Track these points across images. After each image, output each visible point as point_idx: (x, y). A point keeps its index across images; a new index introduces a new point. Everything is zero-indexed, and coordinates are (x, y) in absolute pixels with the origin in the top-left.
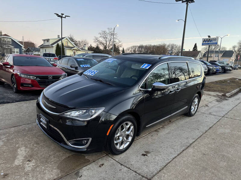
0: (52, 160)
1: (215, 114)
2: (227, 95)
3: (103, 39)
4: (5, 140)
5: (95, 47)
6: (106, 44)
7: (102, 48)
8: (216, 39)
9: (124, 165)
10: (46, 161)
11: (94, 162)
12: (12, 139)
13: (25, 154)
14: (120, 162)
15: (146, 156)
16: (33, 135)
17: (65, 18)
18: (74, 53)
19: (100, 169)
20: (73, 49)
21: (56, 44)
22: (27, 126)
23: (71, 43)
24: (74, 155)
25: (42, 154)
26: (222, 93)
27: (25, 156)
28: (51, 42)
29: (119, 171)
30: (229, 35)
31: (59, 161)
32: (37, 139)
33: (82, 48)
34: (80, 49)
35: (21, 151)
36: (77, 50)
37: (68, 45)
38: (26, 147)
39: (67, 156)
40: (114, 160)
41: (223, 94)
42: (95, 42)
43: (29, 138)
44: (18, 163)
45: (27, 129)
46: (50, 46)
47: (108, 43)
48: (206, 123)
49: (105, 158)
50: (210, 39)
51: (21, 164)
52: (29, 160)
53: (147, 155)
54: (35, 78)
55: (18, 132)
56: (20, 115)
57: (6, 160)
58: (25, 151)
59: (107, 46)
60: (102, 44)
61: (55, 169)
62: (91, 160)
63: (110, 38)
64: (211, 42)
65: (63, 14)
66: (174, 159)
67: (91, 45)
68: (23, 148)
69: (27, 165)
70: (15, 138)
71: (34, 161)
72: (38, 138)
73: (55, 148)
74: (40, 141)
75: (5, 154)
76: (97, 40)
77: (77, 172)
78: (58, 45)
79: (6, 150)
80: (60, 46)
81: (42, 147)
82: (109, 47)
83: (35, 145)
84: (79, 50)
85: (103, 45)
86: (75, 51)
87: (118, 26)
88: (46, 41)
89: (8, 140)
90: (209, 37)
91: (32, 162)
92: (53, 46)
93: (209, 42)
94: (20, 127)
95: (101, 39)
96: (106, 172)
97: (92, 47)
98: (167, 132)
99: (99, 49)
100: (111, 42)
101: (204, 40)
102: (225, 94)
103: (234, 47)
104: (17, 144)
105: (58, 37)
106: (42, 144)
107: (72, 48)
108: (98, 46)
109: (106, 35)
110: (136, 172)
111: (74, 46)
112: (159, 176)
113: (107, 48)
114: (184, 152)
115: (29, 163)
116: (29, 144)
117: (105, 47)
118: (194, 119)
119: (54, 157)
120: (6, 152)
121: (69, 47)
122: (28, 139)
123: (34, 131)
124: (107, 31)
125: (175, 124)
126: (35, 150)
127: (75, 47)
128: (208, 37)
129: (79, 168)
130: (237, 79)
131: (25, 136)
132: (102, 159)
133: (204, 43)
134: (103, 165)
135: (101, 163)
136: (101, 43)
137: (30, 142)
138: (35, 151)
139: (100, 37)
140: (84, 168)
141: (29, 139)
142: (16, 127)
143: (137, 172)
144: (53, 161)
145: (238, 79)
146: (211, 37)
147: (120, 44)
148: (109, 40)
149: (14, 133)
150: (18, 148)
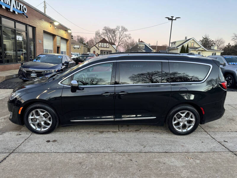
11: (21, 131)
14: (29, 138)
17: (176, 20)
19: (14, 136)
20: (198, 50)
21: (181, 46)
23: (198, 44)
28: (177, 44)
36: (202, 50)
40: (30, 135)
42: (234, 40)
46: (175, 48)
65: (173, 17)
78: (183, 47)
80: (185, 47)
84: (205, 51)
86: (200, 52)
88: (173, 44)
92: (178, 48)
105: (185, 39)
107: (197, 48)
121: (194, 48)
127: (200, 47)
132: (26, 132)
134: (20, 135)
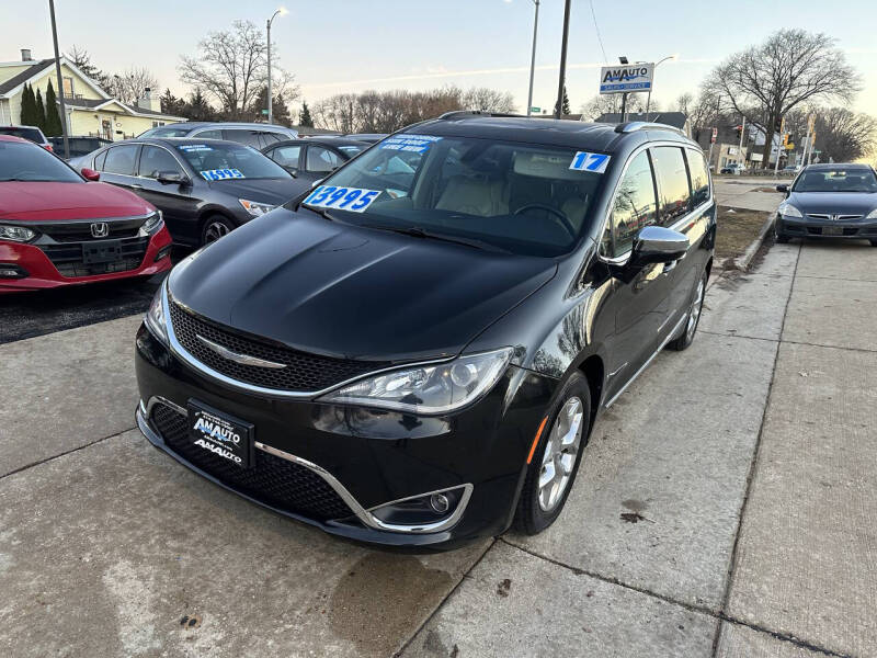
0: (290, 602)
1: (747, 332)
2: (737, 264)
3: (218, 66)
4: (11, 539)
5: (188, 100)
6: (234, 88)
7: (215, 102)
8: (645, 70)
9: (588, 573)
10: (267, 609)
11: (466, 576)
12: (45, 530)
13: (149, 595)
14: (563, 562)
15: (640, 523)
16: (136, 497)
18: (106, 125)
19: (511, 604)
20: (100, 111)
21: (19, 89)
22: (84, 455)
23: (87, 84)
24: (367, 558)
25: (226, 578)
26: (723, 260)
27: (153, 601)
29: (585, 600)
30: (676, 56)
31: (322, 598)
32: (164, 510)
33: (136, 104)
34: (130, 107)
35: (122, 579)
36: (116, 112)
37: (76, 92)
38: (137, 559)
39: (344, 571)
40: (535, 554)
41: (725, 263)
42: (187, 79)
43: (123, 513)
44: (143, 643)
45: (88, 470)
47: (240, 85)
48: (744, 367)
49: (497, 553)
50: (625, 72)
51: (158, 644)
52: (183, 621)
53: (641, 518)
54: (30, 234)
55: (55, 490)
56: (22, 412)
57: (72, 640)
58: (142, 578)
59: (240, 96)
60: (216, 88)
61: (330, 640)
62: (451, 573)
63: (247, 62)
64: (631, 81)
66: (741, 517)
67: (168, 92)
68: (123, 566)
69: (187, 645)
70: (58, 523)
71: (208, 619)
72: (166, 505)
73: (270, 543)
74: (186, 520)
75: (49, 608)
76: (192, 71)
77: (429, 637)
78: (28, 93)
79: (42, 589)
80: (39, 97)
81: (206, 546)
82: (245, 101)
83: (171, 543)
84: (126, 114)
85: (223, 91)
86: (106, 117)
87: (284, 12)
89: (28, 538)
90: (623, 62)
91: (203, 625)
92: (6, 96)
93: (624, 82)
94: (54, 468)
95: (212, 69)
96: (539, 611)
97: (173, 99)
98: (645, 413)
99: (205, 106)
100: (251, 78)
101: (609, 75)
102: (732, 261)
103: (684, 101)
104: (84, 550)
105: (24, 60)
106: (199, 533)
107: (93, 103)
108: (199, 97)
109: (229, 50)
110: (650, 593)
111: (99, 95)
112: (743, 595)
113: (240, 105)
114: (757, 484)
115: (192, 632)
116: (137, 541)
117: (231, 101)
118: (696, 357)
119: (292, 585)
120: (53, 600)
121: (79, 101)
122: (120, 517)
123: (131, 479)
124: (235, 36)
125: (650, 384)
126: (184, 565)
127: (105, 101)
128: (619, 64)
129: (426, 619)
130: (730, 208)
131: (100, 505)
132: (491, 561)
133: (608, 83)
134: (507, 583)
135: (496, 578)
136: (213, 83)
137: (139, 533)
138: (189, 572)
139: (207, 58)
140: (446, 612)
141: (126, 520)
142: (33, 469)
143: (656, 591)
144: (296, 606)
145: (733, 209)
146: (631, 63)
147: (290, 85)
148: (246, 72)
149: (35, 500)
150: (100, 567)
